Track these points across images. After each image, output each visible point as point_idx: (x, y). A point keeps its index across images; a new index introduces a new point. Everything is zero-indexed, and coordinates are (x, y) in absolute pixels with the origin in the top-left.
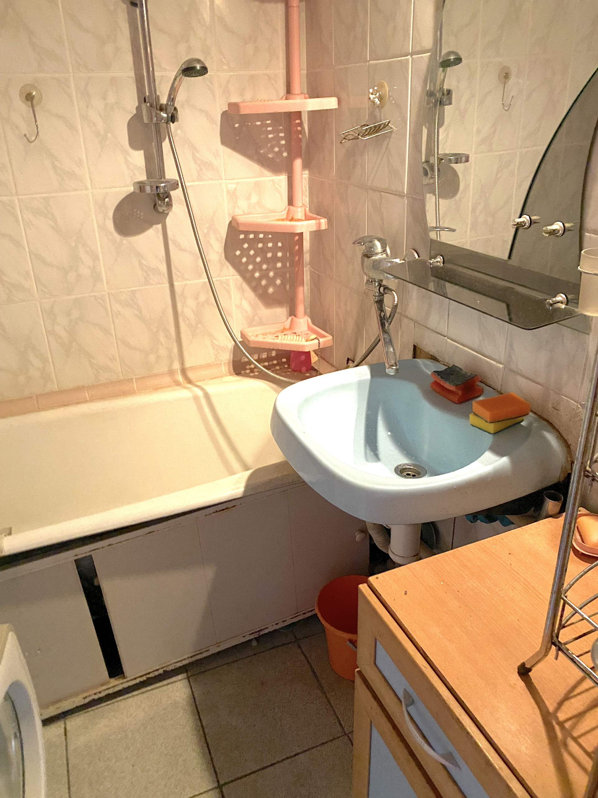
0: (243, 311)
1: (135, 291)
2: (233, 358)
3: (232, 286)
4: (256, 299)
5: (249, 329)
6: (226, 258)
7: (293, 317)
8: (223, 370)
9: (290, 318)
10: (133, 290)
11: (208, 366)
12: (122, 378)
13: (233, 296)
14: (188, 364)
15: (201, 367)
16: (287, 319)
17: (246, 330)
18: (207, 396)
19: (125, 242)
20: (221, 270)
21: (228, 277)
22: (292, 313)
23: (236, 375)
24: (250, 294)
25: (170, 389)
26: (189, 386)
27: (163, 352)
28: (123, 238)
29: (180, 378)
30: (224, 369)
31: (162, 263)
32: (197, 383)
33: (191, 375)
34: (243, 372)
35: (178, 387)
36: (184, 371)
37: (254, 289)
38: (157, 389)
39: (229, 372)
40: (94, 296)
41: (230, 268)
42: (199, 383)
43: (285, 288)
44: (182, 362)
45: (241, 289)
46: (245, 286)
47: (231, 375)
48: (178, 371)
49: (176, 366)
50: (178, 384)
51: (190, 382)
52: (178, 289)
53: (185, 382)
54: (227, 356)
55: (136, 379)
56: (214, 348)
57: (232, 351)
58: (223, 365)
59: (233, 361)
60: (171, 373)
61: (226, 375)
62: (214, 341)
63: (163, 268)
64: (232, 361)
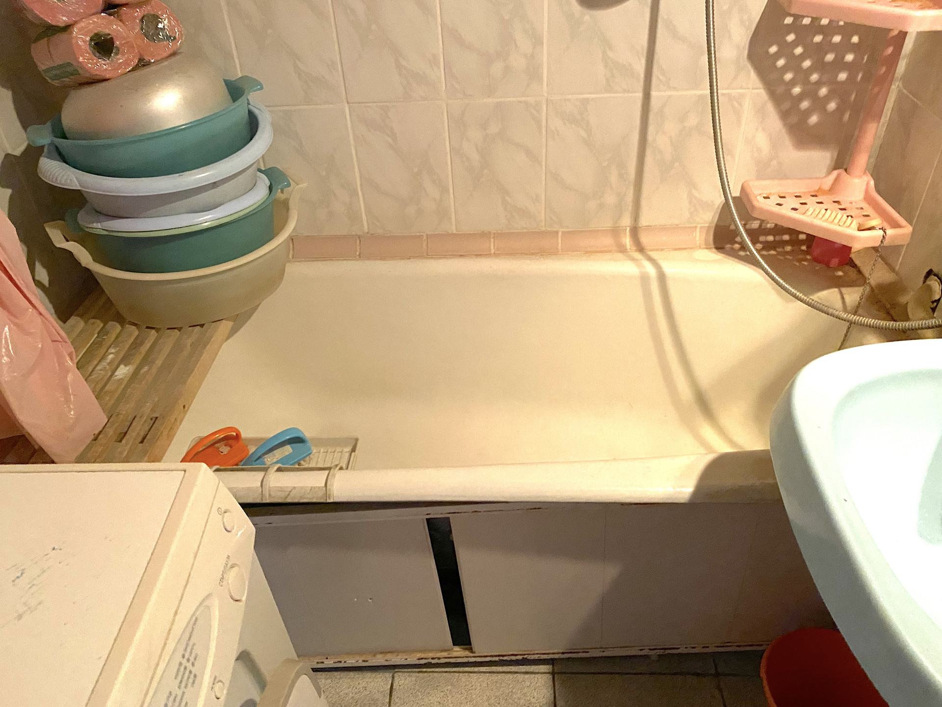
0: (755, 149)
1: (587, 99)
2: (718, 221)
3: (747, 104)
4: (784, 131)
5: (757, 183)
6: (751, 57)
7: (841, 171)
8: (697, 238)
9: (835, 173)
10: (584, 99)
11: (675, 228)
12: (543, 229)
13: (743, 122)
14: (644, 221)
15: (664, 228)
16: (829, 173)
17: (751, 184)
18: (662, 278)
19: (587, 18)
20: (735, 77)
21: (743, 91)
22: (842, 163)
23: (714, 250)
24: (775, 122)
25: (609, 255)
26: (638, 255)
27: (610, 199)
28: (585, 11)
29: (627, 241)
30: (699, 237)
31: (639, 58)
32: (651, 253)
33: (645, 239)
34: (728, 246)
35: (620, 255)
36: (635, 232)
37: (784, 115)
38: (590, 252)
39: (706, 244)
40: (526, 103)
41: (753, 74)
42: (653, 254)
43: (841, 118)
44: (636, 217)
45: (760, 112)
46: (770, 108)
47: (707, 249)
48: (626, 229)
49: (626, 221)
50: (622, 249)
51: (641, 249)
52: (655, 103)
53: (634, 248)
54: (708, 217)
55: (563, 232)
56: (690, 202)
57: (719, 211)
58: (698, 230)
59: (717, 226)
60: (616, 232)
61: (700, 247)
62: (693, 191)
63: (640, 67)
64: (714, 225)
